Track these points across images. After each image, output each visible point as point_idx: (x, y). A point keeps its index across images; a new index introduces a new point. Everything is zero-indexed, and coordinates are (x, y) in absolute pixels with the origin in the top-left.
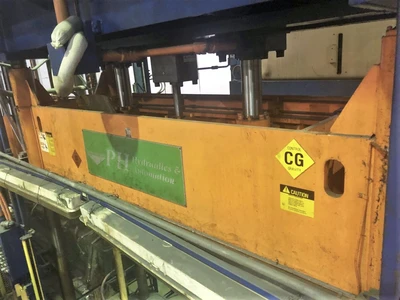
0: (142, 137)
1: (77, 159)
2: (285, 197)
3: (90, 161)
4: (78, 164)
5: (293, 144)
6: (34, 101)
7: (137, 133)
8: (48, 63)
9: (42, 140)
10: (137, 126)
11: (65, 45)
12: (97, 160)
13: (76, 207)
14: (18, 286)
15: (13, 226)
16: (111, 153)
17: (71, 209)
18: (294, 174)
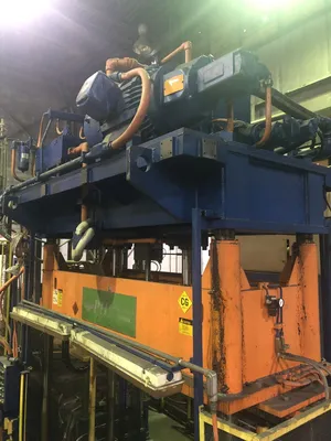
0: (117, 292)
1: (75, 309)
2: (181, 325)
3: (84, 309)
4: (75, 313)
5: (185, 293)
6: (56, 267)
7: (114, 289)
8: (70, 243)
9: (54, 295)
10: (115, 284)
11: (83, 233)
12: (89, 308)
13: (69, 332)
14: (6, 420)
15: (16, 362)
16: (98, 303)
17: (65, 334)
18: (185, 310)
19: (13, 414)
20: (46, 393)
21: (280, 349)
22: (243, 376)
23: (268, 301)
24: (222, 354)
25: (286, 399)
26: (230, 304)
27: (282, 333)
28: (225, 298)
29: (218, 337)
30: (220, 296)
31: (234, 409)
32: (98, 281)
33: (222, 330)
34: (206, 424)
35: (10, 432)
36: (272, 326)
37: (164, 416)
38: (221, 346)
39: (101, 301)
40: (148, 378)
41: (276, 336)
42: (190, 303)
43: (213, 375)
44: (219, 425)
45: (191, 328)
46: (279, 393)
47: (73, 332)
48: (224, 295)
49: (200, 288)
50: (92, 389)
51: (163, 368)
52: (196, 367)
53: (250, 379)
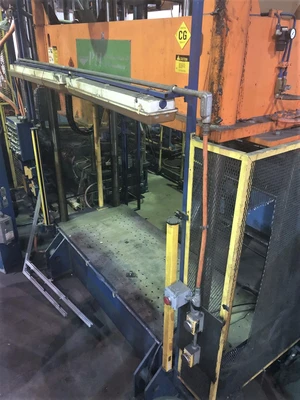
0: (111, 38)
1: (71, 65)
2: (178, 63)
3: (79, 63)
5: (183, 25)
6: (47, 21)
7: (107, 36)
9: (50, 54)
12: (83, 62)
13: (64, 81)
14: (26, 168)
15: (26, 120)
16: (92, 54)
17: (61, 82)
18: (182, 46)
19: (30, 163)
20: (56, 147)
21: (280, 90)
22: (238, 112)
23: (278, 32)
24: (219, 84)
25: (278, 133)
26: (235, 26)
27: (285, 74)
28: (230, 17)
29: (216, 67)
30: (225, 15)
31: (225, 137)
32: (90, 29)
33: (222, 58)
34: (196, 149)
35: (30, 177)
36: (276, 64)
37: (160, 177)
38: (219, 76)
39: (96, 51)
40: (140, 106)
41: (279, 76)
42: (189, 35)
43: (208, 97)
44: (210, 148)
45: (187, 64)
46: (271, 130)
47: (68, 80)
48: (229, 12)
49: (202, 14)
50: (98, 148)
51: (156, 96)
52: (191, 91)
53: (243, 116)
